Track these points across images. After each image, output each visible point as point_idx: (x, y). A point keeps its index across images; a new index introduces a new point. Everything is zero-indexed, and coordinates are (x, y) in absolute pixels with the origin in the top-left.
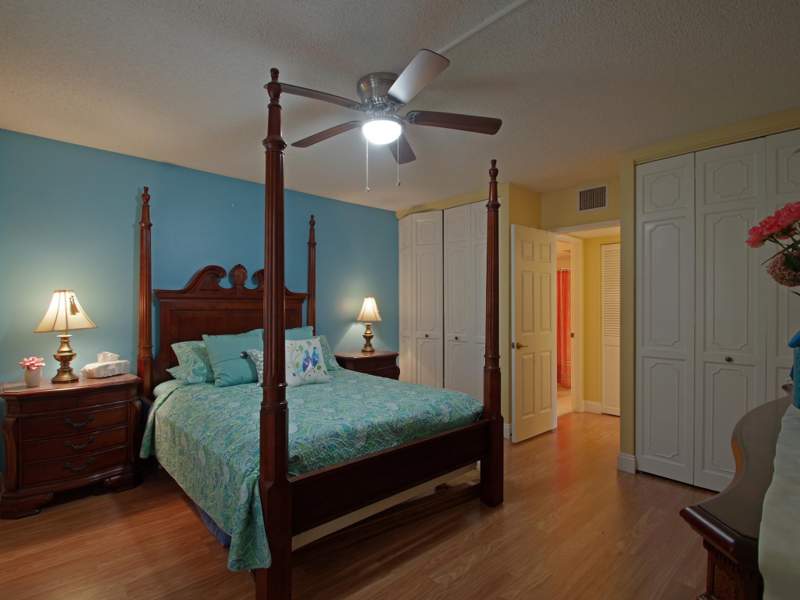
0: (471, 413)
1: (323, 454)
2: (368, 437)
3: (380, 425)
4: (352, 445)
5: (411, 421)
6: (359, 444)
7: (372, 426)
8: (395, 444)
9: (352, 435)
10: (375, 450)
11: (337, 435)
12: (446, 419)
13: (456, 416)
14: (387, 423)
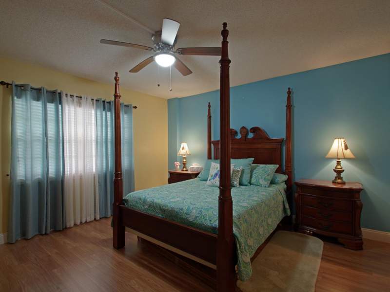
0: (210, 225)
1: (134, 203)
2: (150, 206)
3: (156, 203)
4: (144, 206)
5: (170, 209)
6: (146, 207)
7: (153, 202)
8: (160, 216)
9: (145, 201)
10: (150, 213)
11: (140, 199)
12: (191, 219)
13: (199, 221)
14: (159, 204)
